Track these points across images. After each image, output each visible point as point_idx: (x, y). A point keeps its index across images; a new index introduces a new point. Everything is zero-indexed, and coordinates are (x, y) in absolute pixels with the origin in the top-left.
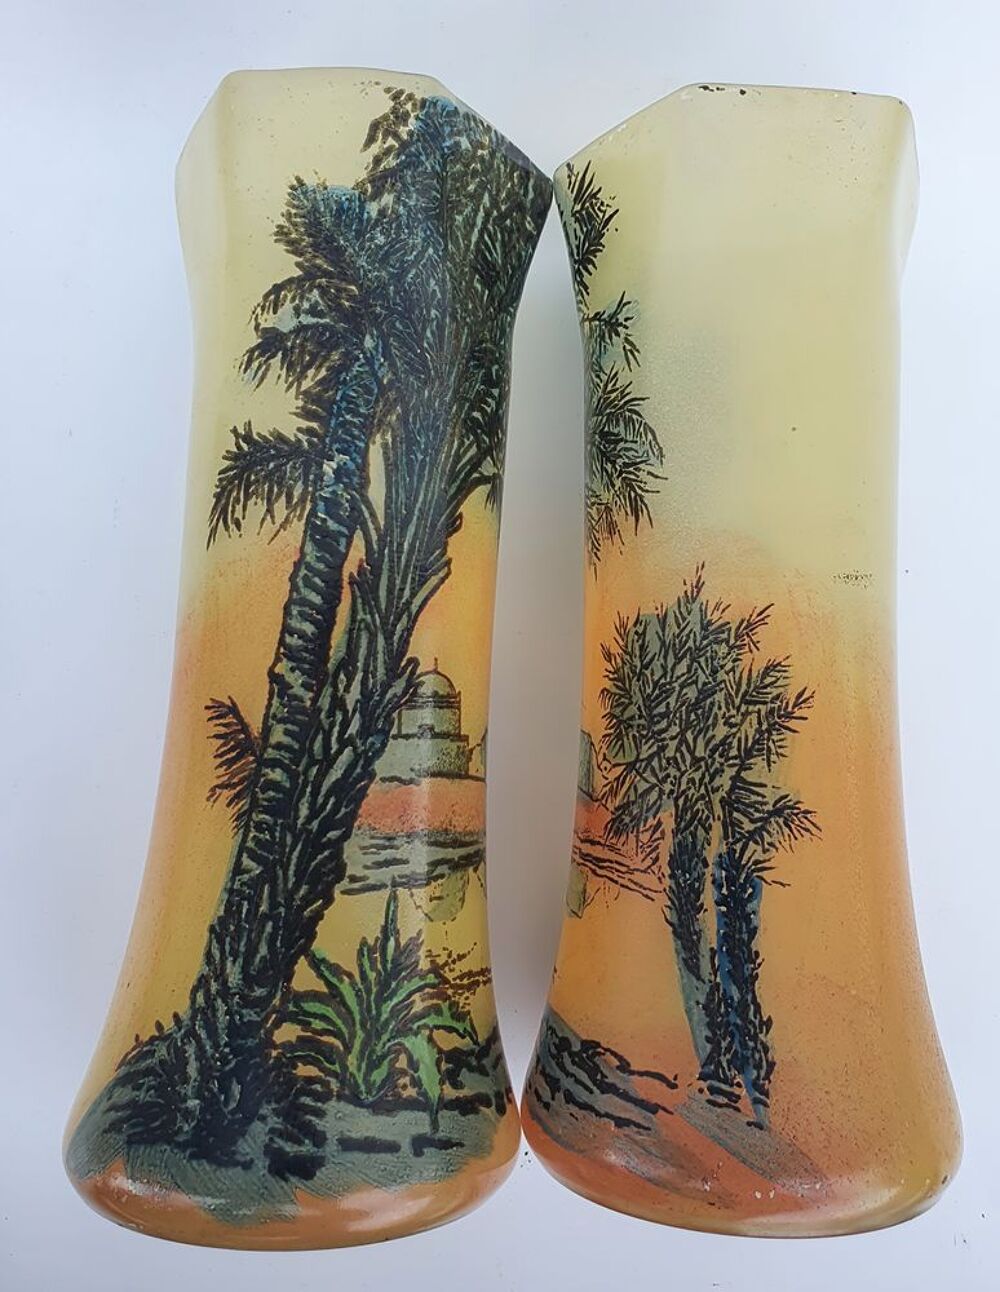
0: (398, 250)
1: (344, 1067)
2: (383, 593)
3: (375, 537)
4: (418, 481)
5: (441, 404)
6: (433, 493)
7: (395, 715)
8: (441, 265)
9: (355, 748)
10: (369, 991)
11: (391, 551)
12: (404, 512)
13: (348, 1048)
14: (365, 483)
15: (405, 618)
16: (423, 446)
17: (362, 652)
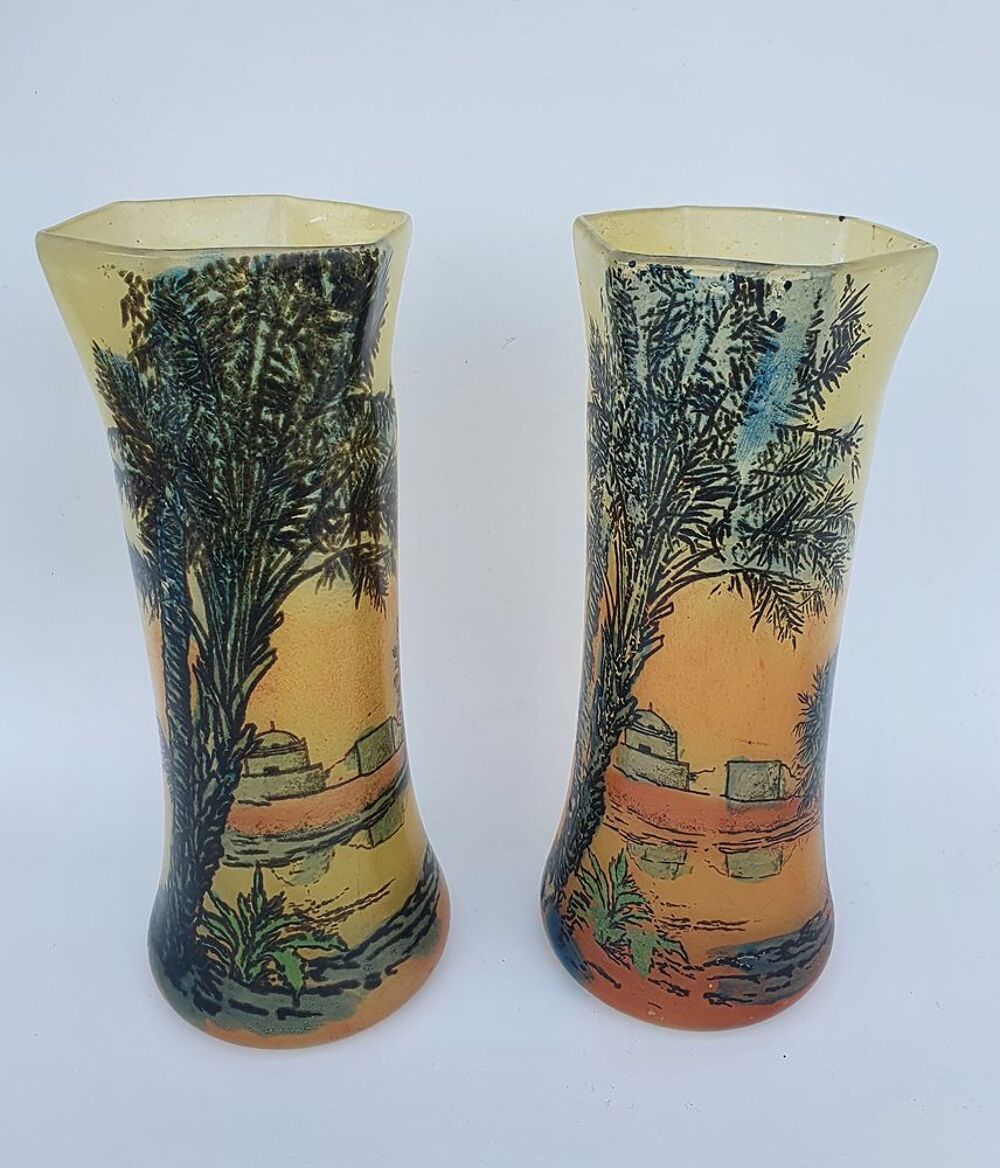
0: (172, 416)
1: (234, 962)
2: (217, 680)
3: (204, 641)
4: (231, 599)
5: (241, 536)
6: (247, 606)
7: (242, 762)
8: (216, 418)
9: (218, 780)
10: (247, 924)
11: (217, 650)
12: (223, 623)
13: (236, 951)
14: (189, 602)
15: (238, 697)
16: (229, 572)
17: (211, 718)
